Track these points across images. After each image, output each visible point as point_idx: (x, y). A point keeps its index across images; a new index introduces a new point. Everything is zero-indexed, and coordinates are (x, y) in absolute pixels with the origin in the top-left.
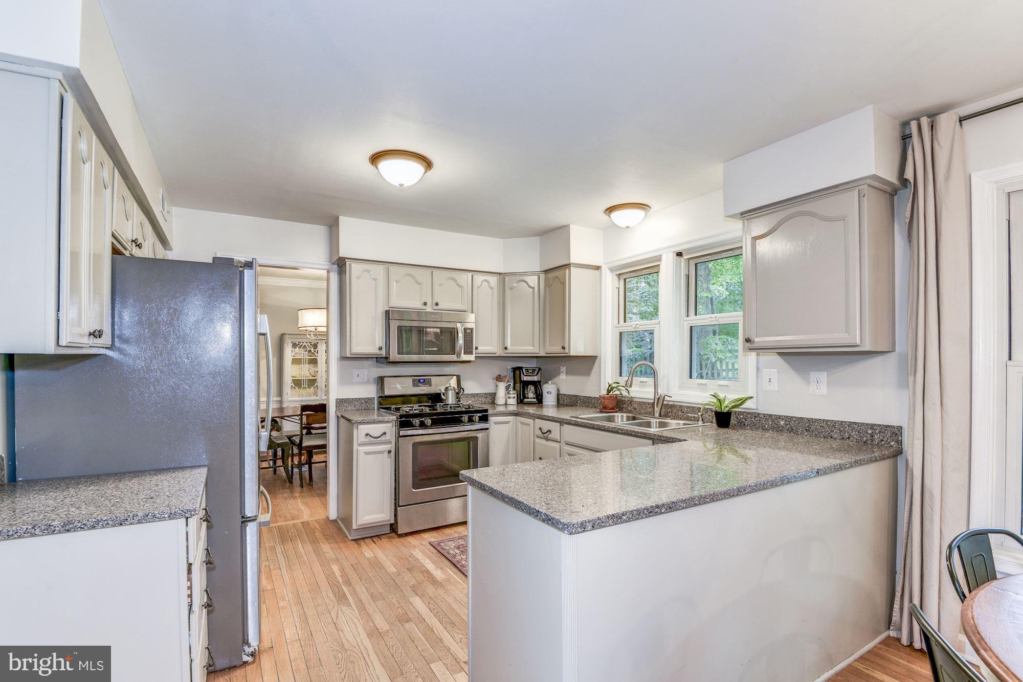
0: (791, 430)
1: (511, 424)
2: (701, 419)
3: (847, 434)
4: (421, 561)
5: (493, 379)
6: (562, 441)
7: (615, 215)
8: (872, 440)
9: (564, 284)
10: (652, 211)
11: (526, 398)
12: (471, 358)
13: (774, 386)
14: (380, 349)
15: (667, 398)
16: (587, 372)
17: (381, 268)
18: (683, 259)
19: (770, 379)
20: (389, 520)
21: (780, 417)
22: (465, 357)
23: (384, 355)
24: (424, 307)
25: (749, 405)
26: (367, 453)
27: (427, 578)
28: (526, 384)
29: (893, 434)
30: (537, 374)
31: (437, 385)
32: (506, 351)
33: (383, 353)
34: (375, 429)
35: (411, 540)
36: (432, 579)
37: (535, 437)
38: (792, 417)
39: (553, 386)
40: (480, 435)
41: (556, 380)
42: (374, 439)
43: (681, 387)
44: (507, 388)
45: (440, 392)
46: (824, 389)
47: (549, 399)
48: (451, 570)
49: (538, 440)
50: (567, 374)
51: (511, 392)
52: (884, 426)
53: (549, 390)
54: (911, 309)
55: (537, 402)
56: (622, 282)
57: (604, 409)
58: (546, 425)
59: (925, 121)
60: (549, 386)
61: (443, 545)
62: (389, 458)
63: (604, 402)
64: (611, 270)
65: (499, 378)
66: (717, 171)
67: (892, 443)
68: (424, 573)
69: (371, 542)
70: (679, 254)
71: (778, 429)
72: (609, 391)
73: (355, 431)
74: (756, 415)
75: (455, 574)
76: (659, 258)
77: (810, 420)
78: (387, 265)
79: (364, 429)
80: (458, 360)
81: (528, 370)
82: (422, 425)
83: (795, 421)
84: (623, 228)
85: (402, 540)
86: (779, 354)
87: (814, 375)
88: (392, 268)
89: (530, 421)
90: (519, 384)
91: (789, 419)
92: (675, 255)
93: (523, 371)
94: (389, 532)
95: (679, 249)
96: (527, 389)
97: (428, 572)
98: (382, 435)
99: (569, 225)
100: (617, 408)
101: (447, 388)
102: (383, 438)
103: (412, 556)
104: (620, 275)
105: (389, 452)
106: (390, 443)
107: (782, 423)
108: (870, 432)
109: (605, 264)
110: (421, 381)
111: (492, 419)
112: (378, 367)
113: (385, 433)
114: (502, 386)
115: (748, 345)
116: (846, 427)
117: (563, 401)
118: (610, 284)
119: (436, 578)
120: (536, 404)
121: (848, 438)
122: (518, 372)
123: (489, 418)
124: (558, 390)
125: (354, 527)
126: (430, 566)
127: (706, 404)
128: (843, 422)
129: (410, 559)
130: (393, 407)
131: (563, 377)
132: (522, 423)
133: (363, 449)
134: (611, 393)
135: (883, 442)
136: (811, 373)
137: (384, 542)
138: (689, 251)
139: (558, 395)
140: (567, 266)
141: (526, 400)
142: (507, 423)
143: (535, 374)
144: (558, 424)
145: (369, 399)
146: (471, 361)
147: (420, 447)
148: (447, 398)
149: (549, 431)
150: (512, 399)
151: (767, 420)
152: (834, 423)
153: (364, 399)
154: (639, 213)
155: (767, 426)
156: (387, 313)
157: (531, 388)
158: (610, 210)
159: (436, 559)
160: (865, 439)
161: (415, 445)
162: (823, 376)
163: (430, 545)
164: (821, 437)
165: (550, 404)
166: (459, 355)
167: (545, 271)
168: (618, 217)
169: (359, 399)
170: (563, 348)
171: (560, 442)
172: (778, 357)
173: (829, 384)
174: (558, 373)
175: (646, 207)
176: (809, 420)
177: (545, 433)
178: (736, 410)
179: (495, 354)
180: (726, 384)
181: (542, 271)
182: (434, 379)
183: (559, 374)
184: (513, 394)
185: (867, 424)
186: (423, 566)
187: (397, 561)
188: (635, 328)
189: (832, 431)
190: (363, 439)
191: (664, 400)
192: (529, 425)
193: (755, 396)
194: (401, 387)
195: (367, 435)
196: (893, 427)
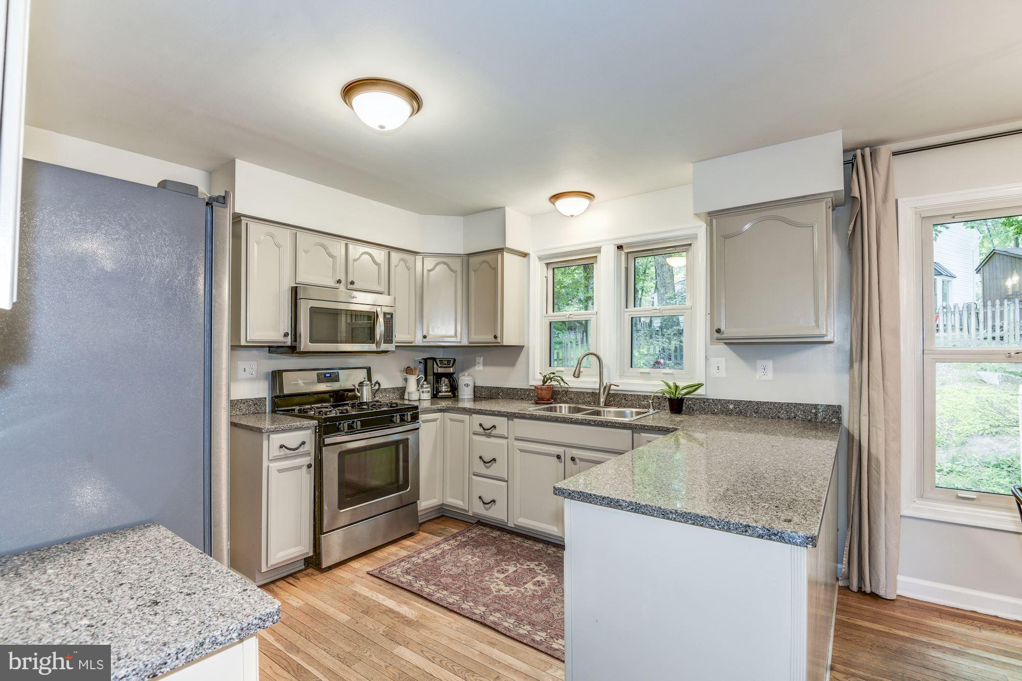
0: (740, 413)
1: (438, 421)
2: (651, 407)
3: (793, 414)
4: (373, 598)
5: (401, 371)
6: (511, 437)
7: (560, 203)
8: (816, 418)
9: (495, 269)
10: (596, 200)
11: (440, 392)
12: (391, 347)
13: (723, 373)
14: (286, 335)
15: (613, 387)
16: (512, 363)
17: (288, 232)
18: (623, 252)
19: (718, 367)
20: (308, 553)
21: (729, 401)
22: (384, 347)
23: (289, 344)
24: (338, 285)
25: (701, 391)
26: (280, 471)
27: (397, 619)
28: (438, 377)
29: (834, 412)
30: (453, 366)
31: (348, 380)
32: (425, 340)
33: (288, 341)
34: (292, 438)
35: (340, 573)
36: (403, 618)
37: (471, 434)
38: (741, 401)
39: (470, 378)
40: (410, 436)
41: (472, 370)
42: (289, 451)
43: (622, 376)
44: (418, 381)
45: (354, 387)
46: (770, 375)
47: (466, 393)
48: (418, 603)
49: (475, 438)
50: (484, 365)
51: (425, 386)
52: (826, 405)
53: (466, 382)
54: (855, 306)
55: (452, 396)
56: (550, 272)
57: (539, 401)
58: (488, 421)
59: (867, 151)
60: (466, 378)
61: (386, 573)
62: (307, 474)
63: (542, 393)
64: (540, 258)
65: (409, 371)
66: (687, 170)
67: (834, 420)
68: (388, 613)
69: (288, 585)
70: (620, 247)
71: (728, 413)
72: (544, 382)
73: (265, 443)
74: (705, 401)
75: (427, 606)
76: (598, 250)
77: (759, 404)
78: (294, 230)
79: (277, 439)
80: (378, 350)
81: (442, 361)
82: (351, 429)
83: (744, 404)
84: (568, 216)
85: (327, 574)
86: (725, 343)
87: (760, 363)
88: (301, 235)
89: (466, 417)
90: (432, 377)
91: (737, 403)
92: (616, 248)
93: (436, 363)
94: (304, 567)
95: (620, 242)
96: (441, 381)
97: (391, 611)
98: (301, 445)
99: (504, 207)
100: (552, 398)
101: (361, 383)
102: (301, 449)
103: (355, 594)
104: (547, 264)
105: (309, 466)
106: (309, 454)
107: (731, 407)
108: (814, 411)
109: (534, 252)
110: (327, 375)
111: (422, 417)
112: (270, 358)
113: (304, 443)
114: (412, 380)
115: (716, 335)
116: (792, 408)
117: (481, 394)
118: (539, 274)
119: (406, 617)
120: (451, 398)
121: (795, 417)
122: (430, 363)
123: (420, 416)
124: (474, 383)
125: (264, 569)
126: (390, 603)
127: (657, 392)
128: (789, 403)
129: (357, 598)
130: (297, 408)
131: (479, 368)
132: (451, 420)
133: (275, 466)
134: (547, 384)
135: (826, 420)
136: (758, 361)
137: (304, 581)
138: (630, 245)
139: (475, 387)
140: (501, 250)
141: (440, 394)
142: (435, 420)
143: (451, 365)
144: (506, 419)
145: (260, 399)
146: (388, 351)
147: (347, 457)
148: (362, 394)
149: (494, 427)
150: (425, 394)
151: (716, 405)
152: (781, 405)
153: (252, 400)
154: (583, 202)
155: (716, 410)
156: (295, 291)
157: (445, 381)
158: (556, 197)
159: (389, 591)
160: (809, 417)
161: (342, 455)
162: (769, 364)
163: (369, 576)
164: (769, 418)
165: (466, 397)
166: (378, 344)
167: (468, 254)
168: (563, 205)
169: (246, 401)
170: (495, 337)
171: (507, 438)
172: (725, 346)
173: (775, 371)
174: (473, 364)
175: (590, 196)
176: (757, 403)
177: (488, 429)
178: (687, 396)
179: (412, 343)
180: (671, 372)
181: (466, 254)
182: (342, 373)
183: (475, 365)
184: (427, 388)
185: (812, 405)
186: (380, 604)
187: (342, 604)
188: (569, 318)
189: (779, 412)
190: (275, 452)
191: (609, 390)
192: (462, 421)
193: (704, 383)
194: (304, 383)
195: (281, 447)
196: (834, 406)
